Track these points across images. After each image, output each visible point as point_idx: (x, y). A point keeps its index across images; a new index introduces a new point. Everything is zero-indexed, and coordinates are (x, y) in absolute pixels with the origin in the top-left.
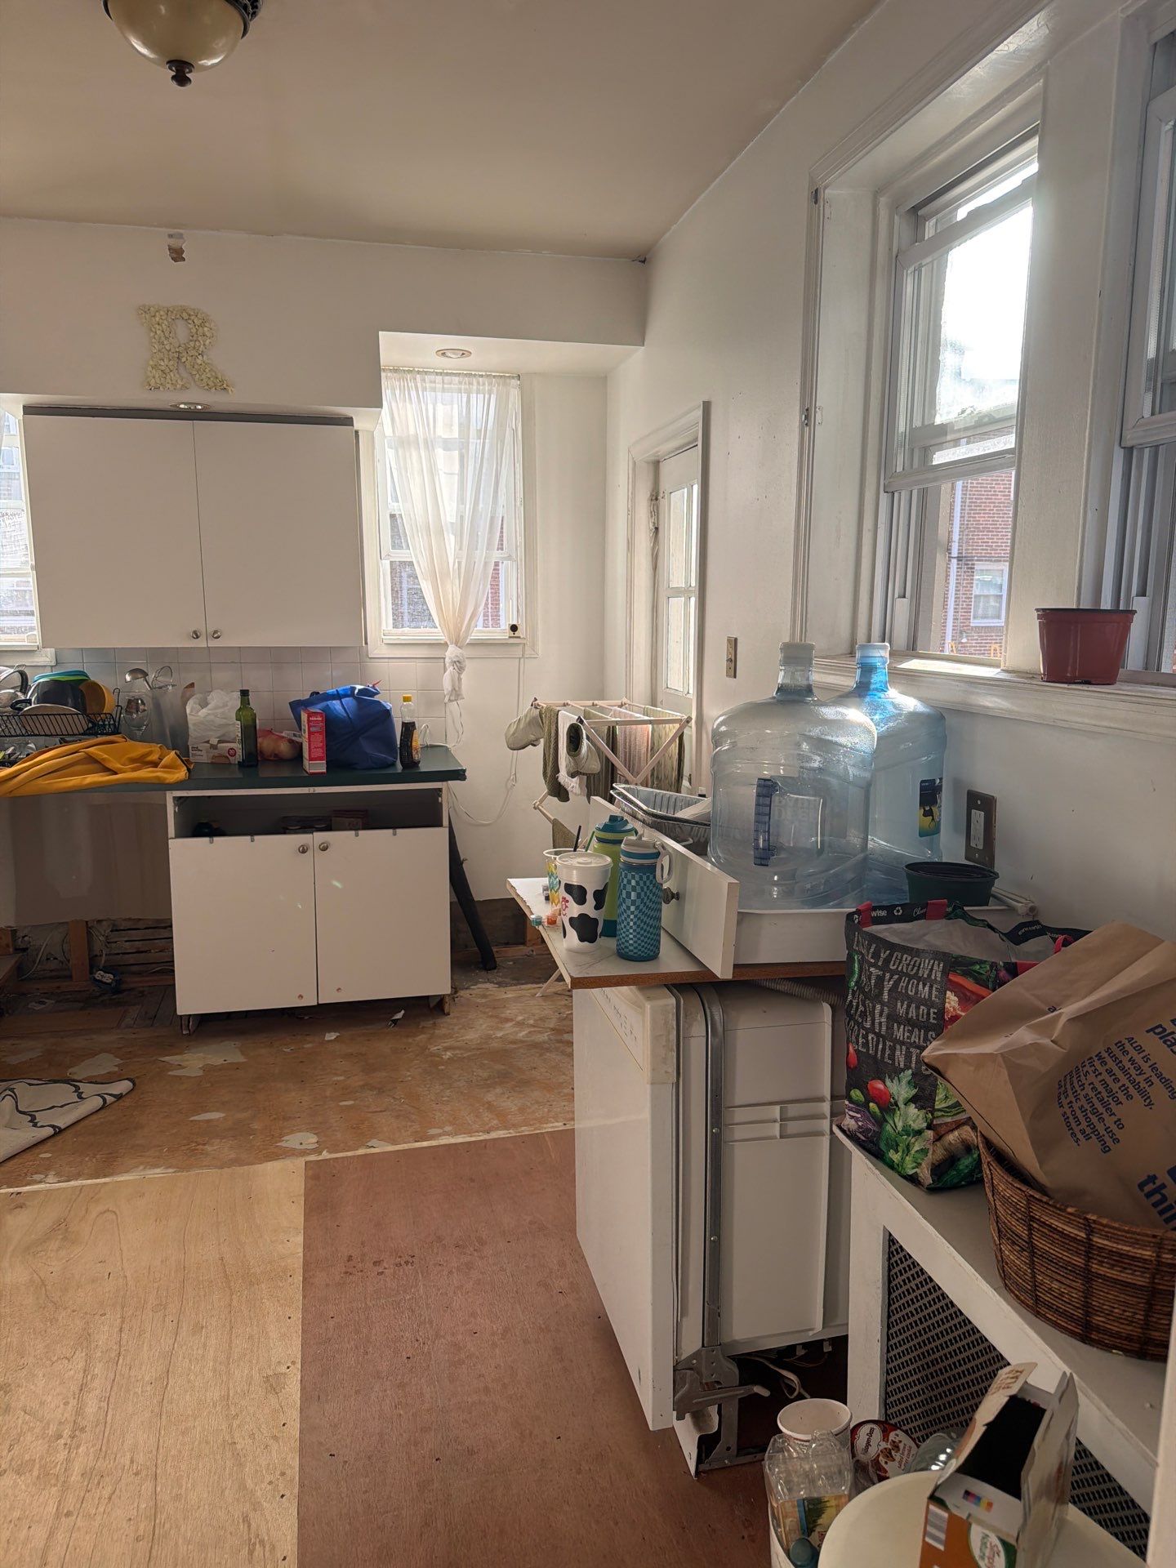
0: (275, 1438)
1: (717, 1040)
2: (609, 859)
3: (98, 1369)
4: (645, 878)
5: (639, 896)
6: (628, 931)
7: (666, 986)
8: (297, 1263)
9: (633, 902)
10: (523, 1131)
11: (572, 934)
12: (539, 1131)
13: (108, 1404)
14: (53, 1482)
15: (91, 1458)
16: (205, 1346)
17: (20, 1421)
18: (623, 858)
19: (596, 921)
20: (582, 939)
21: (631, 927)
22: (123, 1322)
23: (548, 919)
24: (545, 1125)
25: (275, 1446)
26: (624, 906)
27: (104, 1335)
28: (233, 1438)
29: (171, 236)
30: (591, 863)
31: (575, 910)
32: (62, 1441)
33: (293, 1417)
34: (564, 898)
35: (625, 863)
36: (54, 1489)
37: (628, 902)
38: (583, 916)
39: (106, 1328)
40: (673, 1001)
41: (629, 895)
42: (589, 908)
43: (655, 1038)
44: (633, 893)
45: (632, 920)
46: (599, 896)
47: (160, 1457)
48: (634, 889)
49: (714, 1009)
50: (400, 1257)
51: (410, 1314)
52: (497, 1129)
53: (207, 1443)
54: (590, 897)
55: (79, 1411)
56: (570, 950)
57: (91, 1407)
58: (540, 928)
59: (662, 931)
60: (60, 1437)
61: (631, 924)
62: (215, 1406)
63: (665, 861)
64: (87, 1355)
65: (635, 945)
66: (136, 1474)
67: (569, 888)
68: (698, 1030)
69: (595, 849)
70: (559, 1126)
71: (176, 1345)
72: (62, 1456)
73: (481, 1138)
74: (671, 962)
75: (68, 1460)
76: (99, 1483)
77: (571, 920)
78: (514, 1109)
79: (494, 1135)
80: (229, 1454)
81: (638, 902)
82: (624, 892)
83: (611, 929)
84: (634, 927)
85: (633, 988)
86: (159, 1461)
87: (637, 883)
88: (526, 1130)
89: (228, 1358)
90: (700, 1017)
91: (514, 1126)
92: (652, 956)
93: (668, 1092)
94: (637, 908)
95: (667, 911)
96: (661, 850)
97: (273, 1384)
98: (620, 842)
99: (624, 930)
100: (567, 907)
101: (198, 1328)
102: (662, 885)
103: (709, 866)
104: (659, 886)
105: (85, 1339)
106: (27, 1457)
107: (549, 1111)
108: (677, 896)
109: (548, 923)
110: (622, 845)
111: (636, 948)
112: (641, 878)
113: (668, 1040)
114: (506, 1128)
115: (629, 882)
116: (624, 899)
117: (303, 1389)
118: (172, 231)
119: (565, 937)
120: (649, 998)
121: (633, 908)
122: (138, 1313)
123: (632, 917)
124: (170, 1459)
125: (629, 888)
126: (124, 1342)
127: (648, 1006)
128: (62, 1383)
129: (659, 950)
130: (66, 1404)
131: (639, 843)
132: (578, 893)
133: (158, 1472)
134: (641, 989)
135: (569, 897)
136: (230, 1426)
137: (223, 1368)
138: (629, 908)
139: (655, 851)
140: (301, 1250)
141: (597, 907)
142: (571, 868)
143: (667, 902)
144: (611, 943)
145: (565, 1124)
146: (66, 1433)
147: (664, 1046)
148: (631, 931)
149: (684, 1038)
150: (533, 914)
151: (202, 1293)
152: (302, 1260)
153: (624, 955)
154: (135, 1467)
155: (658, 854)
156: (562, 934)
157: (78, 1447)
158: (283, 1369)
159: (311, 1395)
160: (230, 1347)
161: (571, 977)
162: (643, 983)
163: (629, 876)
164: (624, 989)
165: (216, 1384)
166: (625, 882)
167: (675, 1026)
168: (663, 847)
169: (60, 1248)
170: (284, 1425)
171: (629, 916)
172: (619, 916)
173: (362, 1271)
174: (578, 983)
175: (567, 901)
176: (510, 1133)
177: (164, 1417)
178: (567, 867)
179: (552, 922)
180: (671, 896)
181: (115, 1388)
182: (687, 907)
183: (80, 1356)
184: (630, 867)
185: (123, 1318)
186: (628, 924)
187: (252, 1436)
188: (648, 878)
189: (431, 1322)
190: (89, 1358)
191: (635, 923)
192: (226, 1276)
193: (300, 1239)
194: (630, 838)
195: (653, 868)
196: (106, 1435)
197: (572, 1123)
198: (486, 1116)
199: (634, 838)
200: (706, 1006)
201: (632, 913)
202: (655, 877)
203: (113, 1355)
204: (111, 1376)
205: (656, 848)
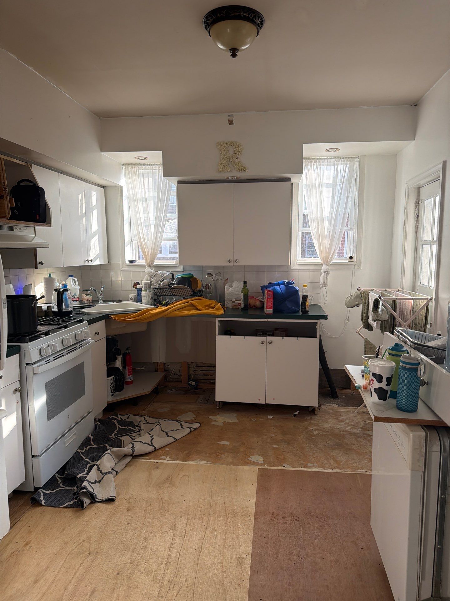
0: (239, 585)
1: (446, 454)
2: (394, 364)
3: (177, 539)
4: (412, 374)
5: (408, 382)
6: (402, 397)
7: (421, 426)
8: (252, 511)
9: (406, 385)
10: (347, 471)
11: (375, 396)
12: (354, 473)
13: (179, 554)
14: (158, 582)
15: (172, 575)
16: (216, 538)
17: (149, 553)
18: (401, 364)
19: (386, 391)
20: (379, 398)
21: (404, 396)
22: (187, 521)
23: (364, 387)
24: (357, 470)
25: (239, 589)
26: (401, 386)
27: (181, 525)
28: (223, 581)
29: (229, 116)
30: (385, 364)
31: (377, 385)
32: (162, 566)
33: (247, 577)
34: (372, 379)
35: (402, 366)
36: (158, 585)
37: (403, 384)
38: (380, 388)
39: (181, 523)
40: (424, 433)
41: (403, 381)
42: (383, 385)
43: (414, 450)
44: (405, 381)
45: (404, 393)
46: (389, 380)
47: (196, 582)
48: (406, 379)
49: (445, 439)
50: (293, 517)
51: (296, 544)
52: (336, 468)
53: (214, 581)
54: (384, 380)
55: (169, 555)
56: (374, 403)
57: (173, 555)
58: (360, 390)
59: (419, 399)
60: (162, 563)
61: (404, 394)
62: (218, 565)
63: (422, 367)
64: (174, 532)
65: (406, 404)
66: (187, 587)
67: (374, 375)
68: (436, 448)
69: (387, 358)
70: (363, 472)
71: (205, 536)
72: (162, 572)
73: (329, 471)
74: (423, 414)
75: (164, 574)
76: (174, 587)
77: (375, 389)
78: (344, 461)
79: (335, 471)
80: (221, 588)
81: (408, 385)
82: (401, 380)
83: (394, 395)
84: (406, 396)
85: (404, 424)
86: (196, 584)
87: (408, 376)
88: (349, 471)
89: (224, 546)
90: (438, 443)
91: (344, 468)
92: (414, 410)
93: (420, 475)
94: (407, 388)
95: (422, 389)
96: (421, 362)
97: (240, 561)
98: (400, 356)
99: (401, 397)
100: (373, 383)
101: (214, 530)
102: (420, 378)
103: (444, 371)
104: (418, 378)
105: (174, 525)
106: (150, 569)
107: (359, 464)
108: (427, 383)
109: (364, 388)
110: (401, 358)
111: (406, 406)
112: (410, 374)
113: (421, 451)
114: (340, 469)
115: (404, 375)
116: (401, 383)
117: (251, 567)
118: (229, 114)
119: (371, 396)
120: (412, 431)
121: (405, 388)
122: (193, 519)
123: (405, 391)
124: (199, 584)
125: (404, 378)
126: (187, 530)
127: (411, 434)
128: (165, 542)
129: (417, 408)
130: (165, 550)
131: (409, 358)
132: (379, 378)
133: (195, 588)
134: (407, 425)
135: (374, 379)
136: (223, 576)
137: (222, 550)
138: (403, 387)
139: (416, 362)
140: (254, 505)
141: (387, 385)
142: (376, 366)
143: (422, 385)
144: (393, 402)
145: (366, 471)
146: (164, 563)
147: (419, 454)
148: (404, 398)
149: (429, 451)
150: (356, 383)
151: (216, 516)
152: (254, 510)
153: (399, 408)
154: (187, 584)
155: (419, 363)
156: (370, 395)
157: (168, 570)
158: (244, 556)
159: (254, 571)
160: (225, 542)
161: (374, 416)
162: (410, 423)
163: (404, 372)
164: (400, 424)
165: (219, 556)
166: (402, 375)
167: (425, 446)
168: (422, 360)
169: (168, 487)
170: (243, 581)
171: (403, 391)
172: (399, 390)
173: (278, 520)
174: (377, 419)
175: (373, 381)
176: (342, 471)
177: (199, 565)
178: (374, 365)
179: (365, 388)
180: (424, 383)
181: (182, 548)
182: (432, 388)
183: (172, 532)
184: (404, 368)
185: (188, 520)
186: (403, 394)
187: (230, 582)
188: (413, 374)
189: (305, 549)
190: (174, 533)
191: (406, 395)
192: (226, 511)
193: (254, 501)
194: (405, 355)
195: (416, 370)
196: (178, 567)
197: (369, 471)
198: (332, 462)
199: (407, 355)
200: (441, 438)
201: (405, 390)
202: (417, 374)
203: (183, 534)
204: (182, 543)
205: (418, 361)
